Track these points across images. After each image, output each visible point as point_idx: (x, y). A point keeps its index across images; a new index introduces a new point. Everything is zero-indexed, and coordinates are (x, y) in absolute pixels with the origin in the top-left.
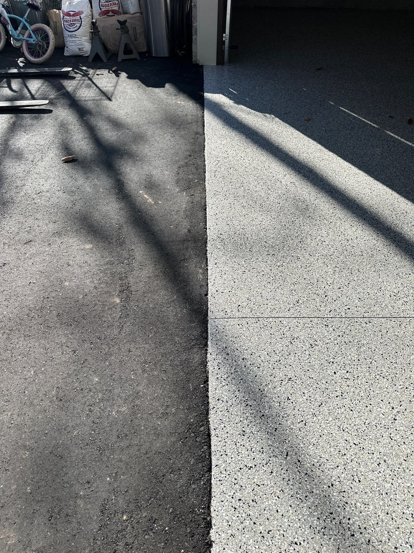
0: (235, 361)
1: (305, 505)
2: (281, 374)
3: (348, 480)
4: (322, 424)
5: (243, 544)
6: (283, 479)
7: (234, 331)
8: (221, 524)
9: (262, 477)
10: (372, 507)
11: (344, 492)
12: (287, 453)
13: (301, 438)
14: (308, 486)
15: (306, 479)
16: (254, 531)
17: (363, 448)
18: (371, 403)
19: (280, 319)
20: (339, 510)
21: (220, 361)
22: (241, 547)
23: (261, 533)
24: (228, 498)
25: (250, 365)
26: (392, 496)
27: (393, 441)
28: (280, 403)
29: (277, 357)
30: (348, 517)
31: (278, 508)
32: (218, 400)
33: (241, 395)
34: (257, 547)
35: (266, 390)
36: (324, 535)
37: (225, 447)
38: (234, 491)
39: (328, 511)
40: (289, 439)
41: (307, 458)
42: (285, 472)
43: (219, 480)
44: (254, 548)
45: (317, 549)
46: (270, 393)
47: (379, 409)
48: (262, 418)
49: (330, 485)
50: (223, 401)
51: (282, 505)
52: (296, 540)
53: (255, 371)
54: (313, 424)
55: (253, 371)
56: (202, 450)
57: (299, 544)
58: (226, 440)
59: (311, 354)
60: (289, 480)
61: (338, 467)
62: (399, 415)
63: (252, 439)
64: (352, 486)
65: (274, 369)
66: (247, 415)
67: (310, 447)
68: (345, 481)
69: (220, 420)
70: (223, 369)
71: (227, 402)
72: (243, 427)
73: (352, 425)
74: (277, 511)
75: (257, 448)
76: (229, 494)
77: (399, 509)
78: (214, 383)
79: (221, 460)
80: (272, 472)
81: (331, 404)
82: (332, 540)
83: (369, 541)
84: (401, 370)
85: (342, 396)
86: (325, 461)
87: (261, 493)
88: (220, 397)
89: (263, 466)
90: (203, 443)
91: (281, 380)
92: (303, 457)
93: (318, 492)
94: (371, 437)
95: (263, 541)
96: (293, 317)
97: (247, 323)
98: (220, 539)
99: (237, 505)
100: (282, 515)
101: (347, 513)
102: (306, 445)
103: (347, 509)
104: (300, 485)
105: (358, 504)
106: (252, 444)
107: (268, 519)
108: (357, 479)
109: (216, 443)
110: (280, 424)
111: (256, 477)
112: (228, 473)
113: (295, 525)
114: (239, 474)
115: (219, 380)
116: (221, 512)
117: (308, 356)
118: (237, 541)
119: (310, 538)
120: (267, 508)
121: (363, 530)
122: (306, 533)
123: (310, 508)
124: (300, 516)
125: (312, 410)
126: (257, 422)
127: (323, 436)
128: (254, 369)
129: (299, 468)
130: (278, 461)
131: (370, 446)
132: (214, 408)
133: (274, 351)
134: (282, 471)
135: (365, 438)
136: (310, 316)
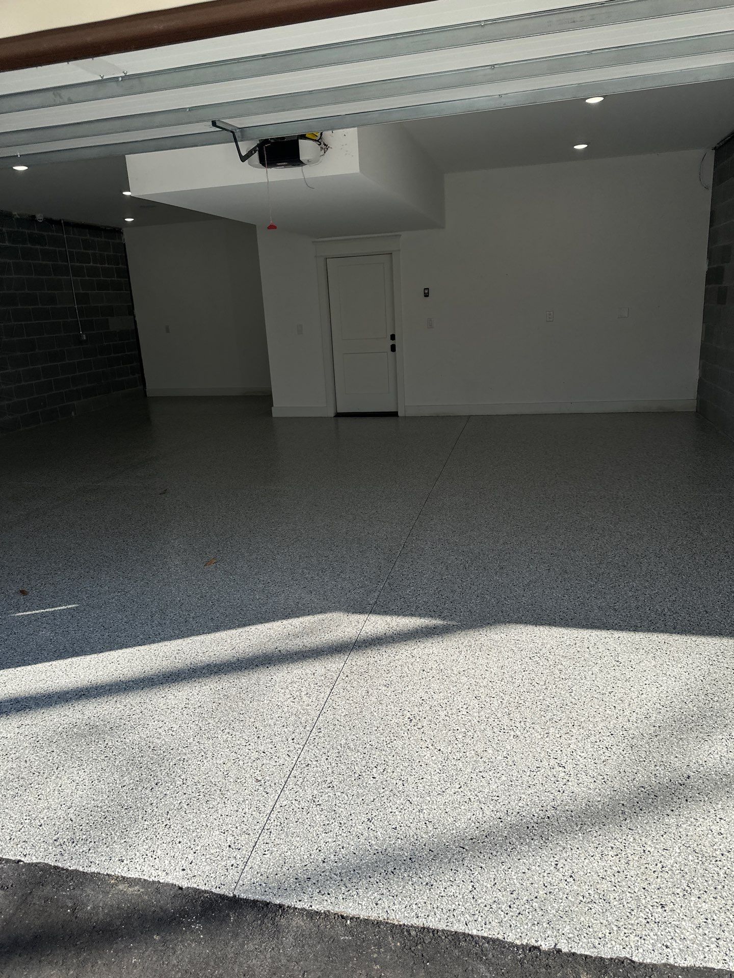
0: (323, 872)
1: (519, 846)
2: (360, 827)
3: (496, 804)
4: (433, 807)
5: (558, 914)
6: (490, 858)
7: (272, 862)
8: (536, 933)
9: (486, 878)
10: (523, 796)
11: (507, 811)
12: (461, 847)
13: (446, 830)
14: (499, 839)
15: (492, 838)
16: (545, 899)
17: (465, 783)
18: (418, 761)
19: (277, 806)
20: (525, 820)
21: (318, 890)
22: (560, 917)
23: (546, 894)
24: (507, 918)
25: (337, 856)
26: (515, 779)
27: (461, 759)
28: (398, 838)
29: (333, 824)
30: (532, 816)
31: (521, 871)
32: (377, 904)
33: (377, 876)
34: (560, 901)
35: (377, 848)
36: (548, 839)
37: (444, 910)
38: (500, 911)
39: (525, 829)
40: (444, 841)
41: (469, 831)
42: (482, 855)
43: (485, 925)
44: (562, 904)
45: (561, 848)
46: (382, 844)
47: (426, 757)
48: (413, 861)
49: (500, 820)
50: (380, 899)
51: (517, 867)
52: (553, 864)
53: (347, 853)
54: (431, 815)
55: (346, 855)
56: (443, 938)
57: (557, 863)
58: (435, 906)
59: (342, 791)
60: (492, 854)
61: (482, 809)
62: (435, 745)
63: (439, 877)
64: (501, 804)
65: (350, 832)
66: (406, 876)
67: (458, 826)
68: (497, 807)
69: (406, 907)
70: (331, 890)
71: (383, 894)
72: (422, 883)
73: (439, 783)
74: (524, 873)
75: (451, 875)
76: (502, 916)
77: (526, 778)
78: (350, 905)
79: (459, 917)
80: (481, 867)
81: (410, 793)
82: (553, 835)
83: (553, 807)
84: (387, 727)
85: (403, 781)
86: (474, 816)
87: (504, 883)
88: (374, 901)
89: (473, 874)
90: (434, 935)
91: (369, 829)
92: (467, 835)
93: (506, 832)
94: (454, 774)
95: (555, 893)
96: (280, 792)
97: (267, 843)
98: (553, 936)
99: (516, 911)
100: (528, 869)
101: (528, 816)
102: (454, 827)
103: (524, 814)
104: (498, 845)
105: (520, 804)
106: (444, 879)
107: (532, 884)
108: (496, 798)
109: (437, 919)
110: (425, 845)
111: (485, 884)
112: (477, 912)
113: (538, 860)
114: (480, 901)
115: (347, 898)
116: (523, 930)
117: (344, 795)
118: (555, 920)
119: (551, 852)
120: (521, 881)
121: (544, 809)
122: (546, 853)
123: (522, 844)
124: (530, 854)
125: (414, 811)
126: (417, 867)
127: (447, 810)
128: (343, 853)
129: (479, 841)
130: (468, 858)
131: (464, 777)
132: (387, 911)
133: (325, 825)
134: (481, 857)
135: (455, 778)
136: (287, 776)
